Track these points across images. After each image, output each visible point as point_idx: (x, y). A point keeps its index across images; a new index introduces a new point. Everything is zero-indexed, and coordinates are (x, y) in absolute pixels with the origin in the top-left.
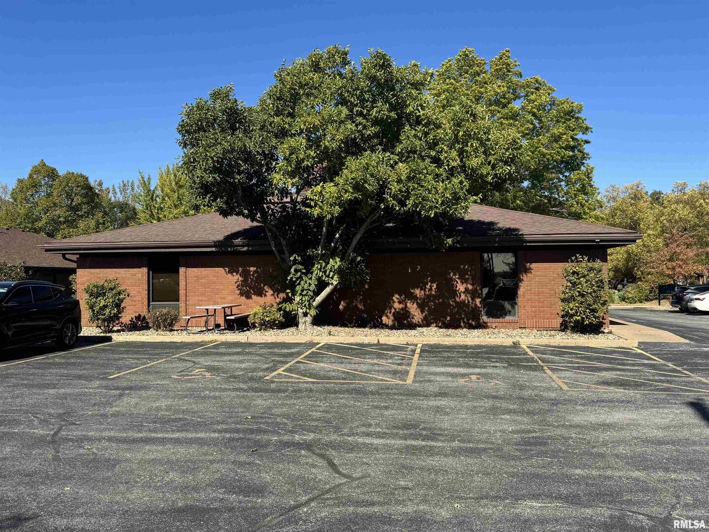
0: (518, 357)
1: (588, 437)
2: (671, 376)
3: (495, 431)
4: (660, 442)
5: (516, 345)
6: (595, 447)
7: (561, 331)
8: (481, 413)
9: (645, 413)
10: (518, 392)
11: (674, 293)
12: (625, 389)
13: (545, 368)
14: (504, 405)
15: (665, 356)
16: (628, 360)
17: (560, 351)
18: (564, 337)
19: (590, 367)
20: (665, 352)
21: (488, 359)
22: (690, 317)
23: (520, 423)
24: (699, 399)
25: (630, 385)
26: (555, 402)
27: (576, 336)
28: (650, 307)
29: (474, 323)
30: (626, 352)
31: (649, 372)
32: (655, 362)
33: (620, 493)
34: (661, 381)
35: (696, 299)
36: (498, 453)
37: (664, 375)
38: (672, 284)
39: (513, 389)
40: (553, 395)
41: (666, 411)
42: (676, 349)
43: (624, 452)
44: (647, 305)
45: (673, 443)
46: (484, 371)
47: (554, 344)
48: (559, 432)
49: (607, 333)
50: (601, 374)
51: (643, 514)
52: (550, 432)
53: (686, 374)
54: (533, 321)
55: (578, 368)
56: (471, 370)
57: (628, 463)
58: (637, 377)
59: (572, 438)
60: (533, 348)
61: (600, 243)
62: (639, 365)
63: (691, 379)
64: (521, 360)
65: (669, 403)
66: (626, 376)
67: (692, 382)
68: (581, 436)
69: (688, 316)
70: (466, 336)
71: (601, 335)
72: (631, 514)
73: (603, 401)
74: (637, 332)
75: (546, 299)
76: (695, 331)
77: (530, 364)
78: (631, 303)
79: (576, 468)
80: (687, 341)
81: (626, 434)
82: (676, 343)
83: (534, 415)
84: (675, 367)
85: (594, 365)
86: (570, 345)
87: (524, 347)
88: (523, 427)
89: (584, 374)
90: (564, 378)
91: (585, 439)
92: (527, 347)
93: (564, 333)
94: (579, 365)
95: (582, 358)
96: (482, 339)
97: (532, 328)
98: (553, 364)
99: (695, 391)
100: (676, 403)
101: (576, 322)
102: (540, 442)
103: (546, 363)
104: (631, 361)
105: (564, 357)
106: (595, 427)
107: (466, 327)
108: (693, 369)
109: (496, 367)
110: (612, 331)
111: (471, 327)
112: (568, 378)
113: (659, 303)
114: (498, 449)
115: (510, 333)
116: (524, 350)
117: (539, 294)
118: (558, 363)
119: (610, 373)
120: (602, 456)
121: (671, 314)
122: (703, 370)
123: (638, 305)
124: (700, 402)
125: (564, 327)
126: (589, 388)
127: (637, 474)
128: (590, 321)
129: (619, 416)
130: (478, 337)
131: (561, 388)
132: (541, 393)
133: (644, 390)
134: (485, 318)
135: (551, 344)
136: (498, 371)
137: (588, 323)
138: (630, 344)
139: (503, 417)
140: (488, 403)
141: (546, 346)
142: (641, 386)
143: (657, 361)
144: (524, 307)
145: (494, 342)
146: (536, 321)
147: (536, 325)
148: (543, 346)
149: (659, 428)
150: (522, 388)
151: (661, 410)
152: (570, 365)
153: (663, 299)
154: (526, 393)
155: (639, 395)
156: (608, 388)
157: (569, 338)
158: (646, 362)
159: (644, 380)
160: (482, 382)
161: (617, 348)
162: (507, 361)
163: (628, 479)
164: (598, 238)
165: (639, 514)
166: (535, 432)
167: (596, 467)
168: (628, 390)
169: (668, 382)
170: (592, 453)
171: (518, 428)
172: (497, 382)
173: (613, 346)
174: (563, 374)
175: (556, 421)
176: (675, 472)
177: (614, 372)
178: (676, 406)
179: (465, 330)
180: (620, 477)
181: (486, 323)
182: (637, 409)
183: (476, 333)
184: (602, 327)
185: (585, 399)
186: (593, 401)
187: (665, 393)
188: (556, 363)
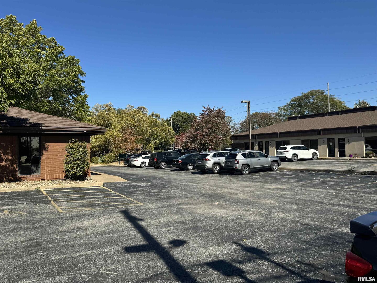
0: (37, 196)
1: (67, 237)
2: (116, 199)
3: (11, 243)
4: (103, 233)
5: (37, 190)
6: (69, 242)
7: (65, 180)
8: (6, 232)
9: (99, 219)
10: (32, 217)
11: (125, 158)
12: (92, 208)
13: (52, 201)
14: (22, 226)
15: (115, 189)
16: (97, 192)
17: (62, 191)
18: (65, 183)
19: (77, 198)
20: (116, 187)
21: (19, 199)
22: (131, 169)
23: (29, 235)
24: (127, 209)
25: (95, 206)
26: (53, 220)
27: (72, 182)
28: (114, 165)
29: (13, 179)
30: (97, 189)
31: (106, 198)
32: (110, 192)
33: (76, 265)
34: (111, 202)
35: (135, 160)
36: (10, 256)
37: (113, 199)
38: (125, 153)
39: (29, 216)
40: (52, 216)
41: (110, 217)
42: (121, 185)
43: (84, 242)
44: (114, 164)
45: (109, 233)
46: (14, 207)
47: (60, 188)
48: (51, 236)
49: (89, 179)
50: (82, 201)
51: (86, 274)
52: (46, 238)
53: (123, 197)
54: (49, 176)
55: (70, 200)
56: (5, 208)
57: (85, 248)
58: (99, 201)
59: (57, 239)
60: (47, 190)
61: (86, 133)
62: (102, 195)
63: (125, 199)
64: (39, 198)
65: (112, 213)
66: (95, 201)
67: (125, 201)
68: (63, 237)
69: (130, 168)
70: (6, 187)
71: (85, 180)
72: (80, 275)
73: (79, 216)
74: (104, 178)
75: (57, 163)
76: (131, 176)
77: (43, 200)
78: (106, 163)
79: (56, 255)
80: (127, 181)
81: (88, 232)
82: (121, 182)
83: (39, 229)
84: (118, 194)
85: (79, 197)
86: (68, 187)
87: (42, 190)
88: (30, 237)
89: (73, 202)
90: (61, 206)
91: (65, 238)
92: (44, 190)
93: (66, 181)
94: (71, 198)
95: (73, 194)
96: (16, 188)
97: (48, 179)
98: (57, 199)
99: (125, 205)
100: (115, 212)
101: (73, 174)
102: (39, 244)
103: (53, 198)
104: (99, 192)
105: (64, 194)
106: (71, 231)
107: (7, 181)
108: (127, 194)
109: (22, 204)
110: (92, 178)
111: (10, 181)
112: (63, 206)
113: (119, 162)
114: (11, 253)
115: (35, 183)
116: (42, 192)
117: (53, 160)
118: (60, 198)
119: (87, 200)
120: (72, 246)
121: (124, 168)
122: (131, 194)
123: (110, 164)
124: (127, 210)
125: (66, 178)
126: (74, 209)
127: (88, 253)
128: (80, 173)
129: (87, 223)
130: (14, 187)
131: (58, 212)
132: (46, 216)
133: (102, 207)
134: (20, 175)
135: (58, 188)
136: (23, 206)
137: (78, 175)
138: (99, 184)
139: (19, 233)
140: (11, 226)
141: (55, 189)
142: (101, 205)
143: (111, 192)
144: (44, 168)
145: (24, 189)
146: (51, 175)
147: (51, 178)
148: (53, 189)
149: (104, 226)
150: (35, 214)
151: (108, 217)
152: (66, 198)
153: (121, 161)
154: (37, 217)
155: (99, 210)
156: (84, 209)
157: (68, 183)
158: (106, 193)
159: (103, 202)
160: (11, 214)
161: (93, 187)
162: (30, 200)
163: (82, 256)
164: (85, 130)
165: (84, 274)
166: (37, 239)
167: (67, 253)
168: (94, 208)
169: (114, 202)
170: (67, 246)
171: (27, 238)
172: (20, 213)
173: (91, 186)
174: (61, 204)
175: (51, 231)
176: (107, 248)
177: (89, 200)
178: (115, 213)
179: (6, 183)
180: (79, 256)
181: (20, 178)
182: (96, 218)
183: (13, 184)
184: (87, 176)
185: (70, 216)
186: (74, 217)
187: (111, 207)
188: (58, 198)
